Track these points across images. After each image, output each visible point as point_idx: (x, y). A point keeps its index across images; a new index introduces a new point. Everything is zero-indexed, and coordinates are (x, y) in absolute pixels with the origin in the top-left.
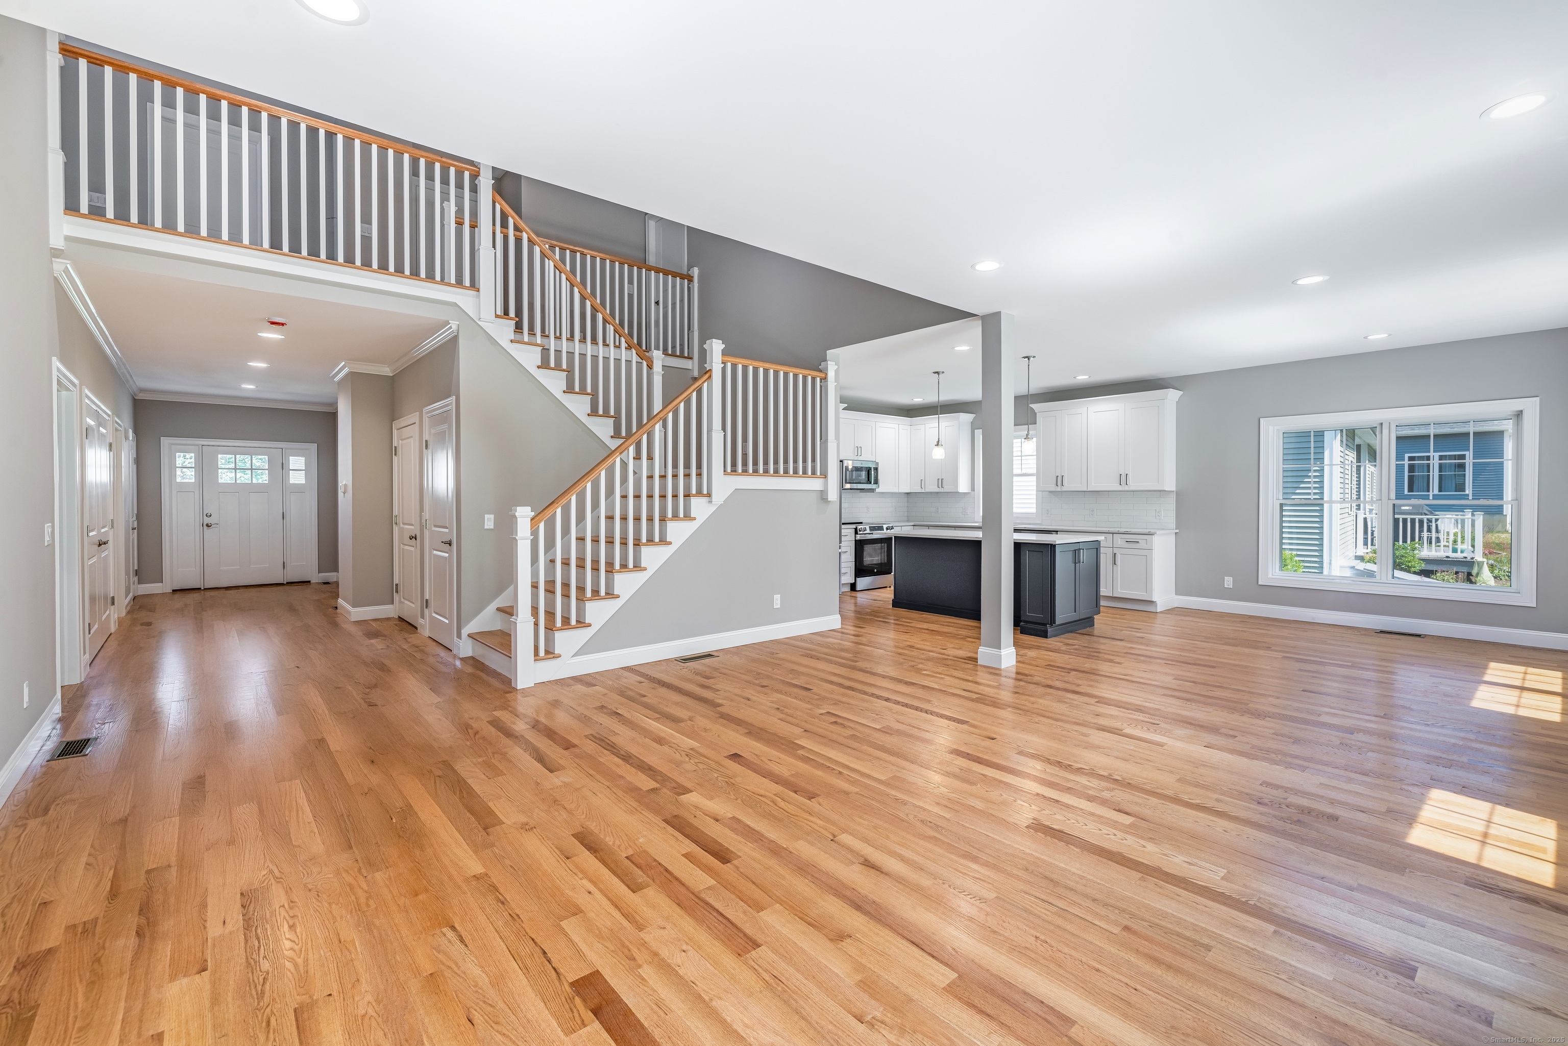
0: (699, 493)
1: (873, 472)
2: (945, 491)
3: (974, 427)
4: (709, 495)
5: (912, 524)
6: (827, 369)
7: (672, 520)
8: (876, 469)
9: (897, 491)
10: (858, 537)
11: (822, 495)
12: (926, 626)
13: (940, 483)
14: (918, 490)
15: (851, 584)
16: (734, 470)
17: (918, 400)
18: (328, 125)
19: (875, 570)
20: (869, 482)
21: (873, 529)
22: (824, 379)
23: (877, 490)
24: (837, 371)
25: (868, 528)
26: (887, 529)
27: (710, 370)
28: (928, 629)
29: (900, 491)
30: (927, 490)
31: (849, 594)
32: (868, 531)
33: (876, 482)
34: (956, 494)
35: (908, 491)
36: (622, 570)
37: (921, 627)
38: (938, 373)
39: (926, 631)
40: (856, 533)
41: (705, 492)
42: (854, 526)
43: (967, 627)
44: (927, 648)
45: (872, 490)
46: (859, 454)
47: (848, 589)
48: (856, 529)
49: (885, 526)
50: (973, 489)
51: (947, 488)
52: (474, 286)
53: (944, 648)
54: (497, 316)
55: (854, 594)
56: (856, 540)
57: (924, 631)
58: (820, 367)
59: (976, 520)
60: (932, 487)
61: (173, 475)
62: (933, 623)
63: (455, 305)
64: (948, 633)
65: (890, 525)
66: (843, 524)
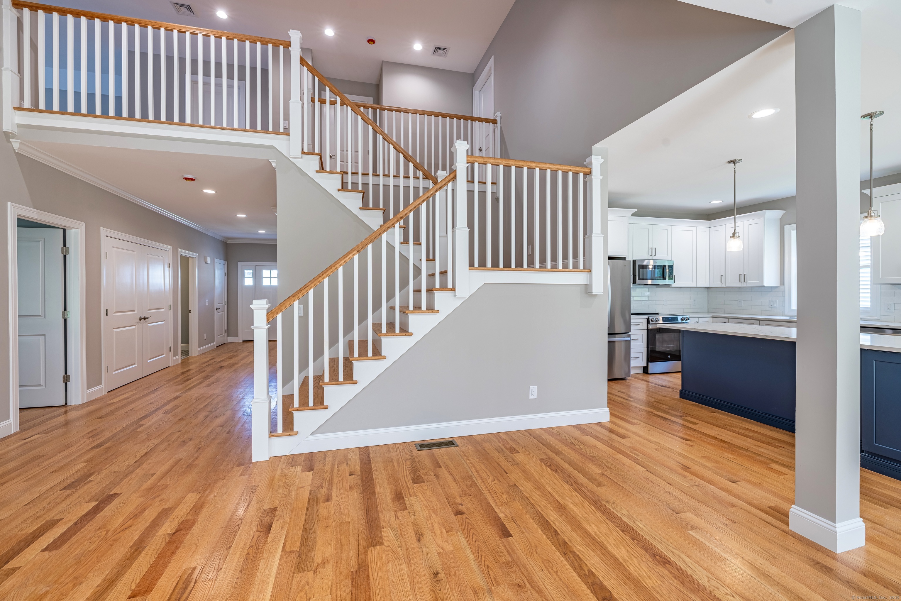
0: (444, 287)
1: (667, 270)
2: (748, 285)
3: (782, 224)
4: (454, 289)
5: (711, 315)
6: (591, 163)
7: (412, 312)
8: (671, 267)
9: (694, 286)
10: (650, 327)
11: (587, 289)
12: (714, 431)
13: (743, 277)
14: (718, 285)
15: (644, 368)
16: (483, 264)
17: (716, 202)
18: (179, 26)
19: (669, 357)
20: (664, 278)
21: (665, 319)
22: (588, 174)
23: (673, 286)
24: (604, 166)
25: (660, 318)
26: (682, 320)
27: (456, 170)
28: (716, 438)
29: (698, 286)
30: (727, 285)
31: (641, 377)
32: (661, 321)
33: (672, 277)
34: (761, 289)
35: (708, 286)
36: (359, 359)
37: (707, 432)
38: (733, 162)
39: (714, 441)
40: (648, 323)
41: (450, 286)
42: (646, 317)
43: (772, 441)
44: (708, 474)
45: (668, 285)
46: (654, 254)
47: (641, 371)
48: (648, 320)
49: (679, 318)
50: (782, 282)
51: (750, 282)
52: (287, 132)
53: (734, 478)
54: (303, 153)
55: (646, 377)
56: (648, 329)
57: (709, 440)
58: (585, 163)
59: (786, 313)
60: (733, 282)
61: (243, 281)
62: (723, 427)
63: (273, 147)
64: (744, 449)
65: (685, 317)
66: (632, 314)
